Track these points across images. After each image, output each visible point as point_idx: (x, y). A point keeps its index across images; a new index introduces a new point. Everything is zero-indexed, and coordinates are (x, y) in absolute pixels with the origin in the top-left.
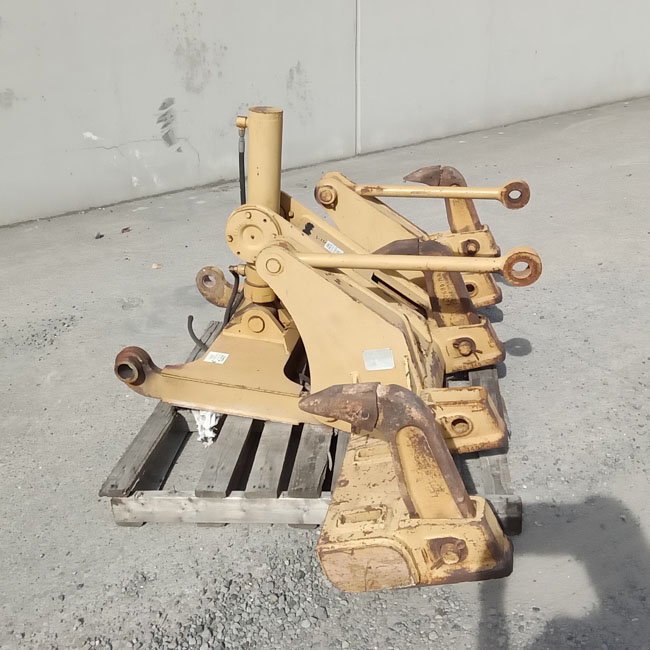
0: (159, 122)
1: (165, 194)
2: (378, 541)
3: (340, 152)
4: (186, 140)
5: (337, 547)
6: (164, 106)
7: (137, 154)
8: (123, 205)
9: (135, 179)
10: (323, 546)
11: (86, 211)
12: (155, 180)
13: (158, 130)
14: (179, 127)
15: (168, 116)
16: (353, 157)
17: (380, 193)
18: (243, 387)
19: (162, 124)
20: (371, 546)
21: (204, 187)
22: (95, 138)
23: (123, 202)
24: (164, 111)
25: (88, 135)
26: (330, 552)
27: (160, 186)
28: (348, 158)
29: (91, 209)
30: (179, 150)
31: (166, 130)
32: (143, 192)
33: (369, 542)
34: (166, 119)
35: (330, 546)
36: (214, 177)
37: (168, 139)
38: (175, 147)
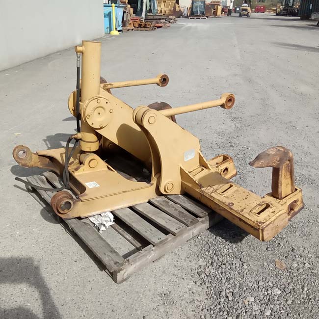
2: (280, 213)
5: (268, 223)
10: (263, 226)
17: (112, 86)
18: (125, 192)
20: (279, 216)
26: (267, 226)
33: (278, 215)
35: (265, 224)
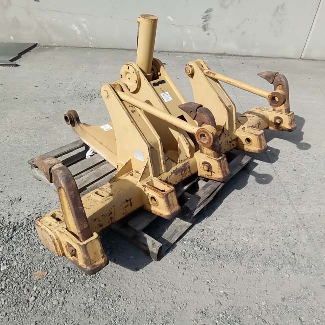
0: (203, 19)
1: (195, 53)
3: (292, 55)
4: (213, 30)
6: (207, 12)
7: (189, 31)
8: (176, 53)
9: (184, 43)
11: (159, 52)
12: (194, 46)
13: (201, 22)
14: (212, 24)
15: (208, 17)
16: (299, 59)
19: (204, 20)
21: (215, 54)
22: (172, 20)
23: (176, 52)
24: (207, 14)
25: (170, 18)
27: (195, 49)
28: (295, 59)
29: (163, 52)
30: (208, 34)
31: (205, 23)
32: (187, 50)
33: (47, 229)
34: (206, 19)
36: (222, 52)
37: (205, 28)
38: (207, 32)
